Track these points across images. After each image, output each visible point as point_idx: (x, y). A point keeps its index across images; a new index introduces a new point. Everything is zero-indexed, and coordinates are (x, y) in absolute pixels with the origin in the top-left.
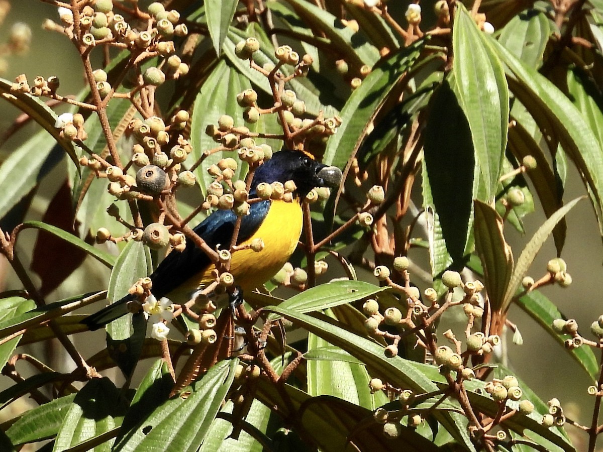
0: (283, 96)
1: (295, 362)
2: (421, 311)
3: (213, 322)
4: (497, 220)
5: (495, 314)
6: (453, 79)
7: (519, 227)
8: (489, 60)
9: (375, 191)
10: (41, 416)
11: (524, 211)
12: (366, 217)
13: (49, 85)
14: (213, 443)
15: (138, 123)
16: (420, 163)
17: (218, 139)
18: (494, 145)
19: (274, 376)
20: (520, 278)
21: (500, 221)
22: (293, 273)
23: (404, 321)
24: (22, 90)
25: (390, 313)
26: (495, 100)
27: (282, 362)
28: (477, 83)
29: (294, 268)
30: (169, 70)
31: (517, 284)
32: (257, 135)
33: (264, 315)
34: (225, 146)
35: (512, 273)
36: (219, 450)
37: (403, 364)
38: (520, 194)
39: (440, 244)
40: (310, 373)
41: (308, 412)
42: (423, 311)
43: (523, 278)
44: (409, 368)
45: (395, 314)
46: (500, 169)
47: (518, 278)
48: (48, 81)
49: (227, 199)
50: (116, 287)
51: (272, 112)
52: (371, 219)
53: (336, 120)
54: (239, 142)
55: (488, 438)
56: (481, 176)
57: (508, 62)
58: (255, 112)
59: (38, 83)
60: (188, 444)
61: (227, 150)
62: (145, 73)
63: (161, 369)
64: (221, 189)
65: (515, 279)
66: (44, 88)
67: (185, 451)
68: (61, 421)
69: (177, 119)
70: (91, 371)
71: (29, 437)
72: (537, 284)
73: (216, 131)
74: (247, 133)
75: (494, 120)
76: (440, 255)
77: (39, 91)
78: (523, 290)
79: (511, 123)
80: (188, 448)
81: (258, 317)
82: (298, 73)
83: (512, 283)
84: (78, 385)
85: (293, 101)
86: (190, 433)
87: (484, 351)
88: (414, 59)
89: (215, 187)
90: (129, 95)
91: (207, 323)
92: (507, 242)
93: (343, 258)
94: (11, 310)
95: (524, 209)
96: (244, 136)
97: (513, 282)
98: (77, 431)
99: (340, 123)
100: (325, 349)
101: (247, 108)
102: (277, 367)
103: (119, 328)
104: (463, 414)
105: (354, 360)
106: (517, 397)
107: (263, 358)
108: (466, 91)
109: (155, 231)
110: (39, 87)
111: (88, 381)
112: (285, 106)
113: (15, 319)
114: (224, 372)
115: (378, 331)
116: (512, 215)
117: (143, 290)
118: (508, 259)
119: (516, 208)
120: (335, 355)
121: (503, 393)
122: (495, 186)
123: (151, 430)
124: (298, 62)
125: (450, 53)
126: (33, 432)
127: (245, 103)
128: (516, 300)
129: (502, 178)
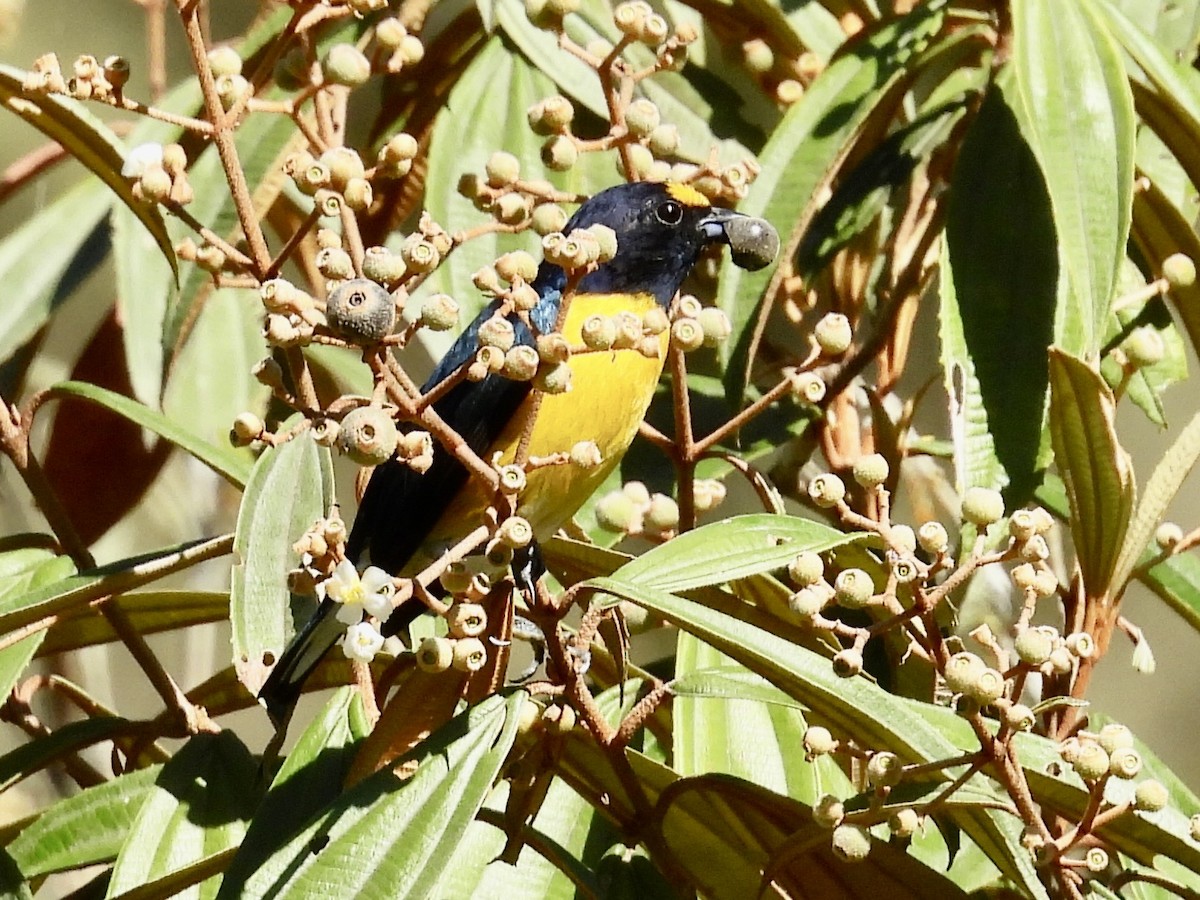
0: (630, 114)
1: (651, 700)
2: (913, 574)
3: (478, 623)
4: (1102, 395)
5: (1093, 601)
6: (1012, 80)
7: (1154, 413)
8: (1092, 44)
9: (831, 326)
10: (84, 816)
11: (1165, 378)
12: (809, 384)
13: (109, 76)
14: (463, 879)
15: (304, 162)
16: (935, 268)
17: (484, 206)
18: (1101, 229)
19: (603, 731)
20: (1151, 524)
21: (1108, 397)
22: (646, 507)
23: (878, 599)
24: (48, 88)
25: (847, 581)
26: (1105, 130)
27: (618, 700)
28: (1066, 93)
29: (650, 496)
30: (379, 54)
31: (1143, 537)
32: (574, 198)
33: (584, 598)
34: (501, 219)
35: (1133, 514)
36: (475, 894)
37: (891, 708)
38: (1155, 341)
39: (977, 446)
40: (680, 725)
41: (674, 810)
42: (918, 572)
43: (1157, 525)
44: (905, 716)
45: (858, 585)
46: (1114, 284)
47: (1146, 525)
48: (104, 67)
49: (524, 356)
50: (254, 525)
51: (604, 147)
52: (819, 387)
53: (748, 168)
54: (531, 215)
55: (1067, 867)
56: (1072, 297)
57: (1132, 47)
58: (566, 146)
59: (81, 69)
60: (408, 881)
61: (504, 232)
62: (327, 57)
63: (347, 706)
64: (509, 333)
65: (1139, 526)
66: (95, 81)
67: (401, 896)
68: (129, 824)
69: (390, 153)
70: (197, 718)
71: (55, 860)
72: (1188, 540)
73: (482, 188)
74: (550, 192)
75: (1101, 176)
76: (978, 469)
77: (84, 88)
78: (1158, 552)
79: (1139, 181)
80: (409, 888)
81: (573, 601)
82: (664, 63)
83: (1132, 536)
84: (168, 747)
85: (652, 124)
86: (414, 856)
87: (1055, 666)
88: (927, 37)
89: (497, 327)
90: (289, 106)
91: (465, 625)
92: (1121, 445)
93: (758, 474)
94: (20, 578)
95: (1165, 373)
96: (541, 200)
97: (1136, 535)
98: (163, 850)
99: (755, 175)
100: (717, 672)
101: (549, 137)
102: (611, 713)
103: (260, 616)
104: (1013, 813)
105: (782, 697)
106: (1130, 772)
107: (581, 691)
108: (1040, 110)
109: (366, 426)
110: (84, 79)
111: (189, 738)
112: (633, 136)
113: (29, 596)
114: (492, 721)
115: (820, 622)
116: (1137, 385)
117: (325, 546)
118: (1124, 483)
119: (1145, 368)
120: (740, 687)
121: (1099, 764)
122: (1102, 320)
123: (328, 845)
124: (664, 39)
125: (1004, 26)
126: (67, 849)
127: (545, 127)
128: (1142, 574)
129: (1117, 306)
